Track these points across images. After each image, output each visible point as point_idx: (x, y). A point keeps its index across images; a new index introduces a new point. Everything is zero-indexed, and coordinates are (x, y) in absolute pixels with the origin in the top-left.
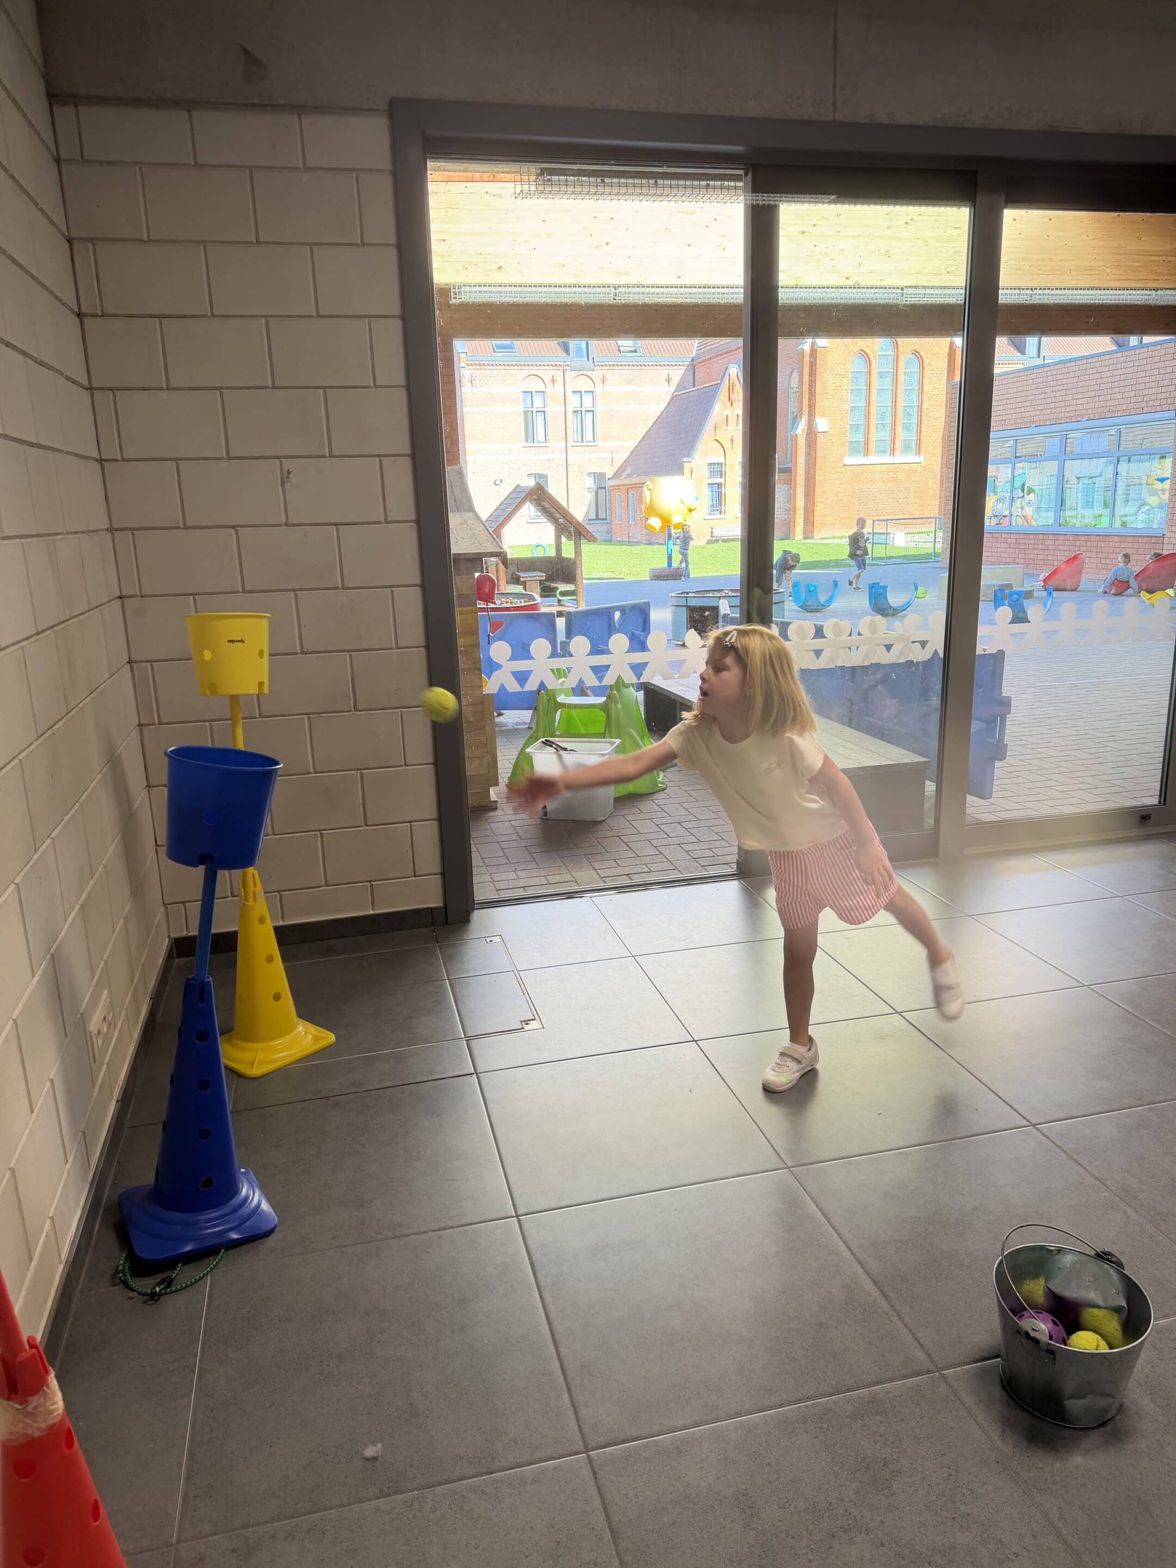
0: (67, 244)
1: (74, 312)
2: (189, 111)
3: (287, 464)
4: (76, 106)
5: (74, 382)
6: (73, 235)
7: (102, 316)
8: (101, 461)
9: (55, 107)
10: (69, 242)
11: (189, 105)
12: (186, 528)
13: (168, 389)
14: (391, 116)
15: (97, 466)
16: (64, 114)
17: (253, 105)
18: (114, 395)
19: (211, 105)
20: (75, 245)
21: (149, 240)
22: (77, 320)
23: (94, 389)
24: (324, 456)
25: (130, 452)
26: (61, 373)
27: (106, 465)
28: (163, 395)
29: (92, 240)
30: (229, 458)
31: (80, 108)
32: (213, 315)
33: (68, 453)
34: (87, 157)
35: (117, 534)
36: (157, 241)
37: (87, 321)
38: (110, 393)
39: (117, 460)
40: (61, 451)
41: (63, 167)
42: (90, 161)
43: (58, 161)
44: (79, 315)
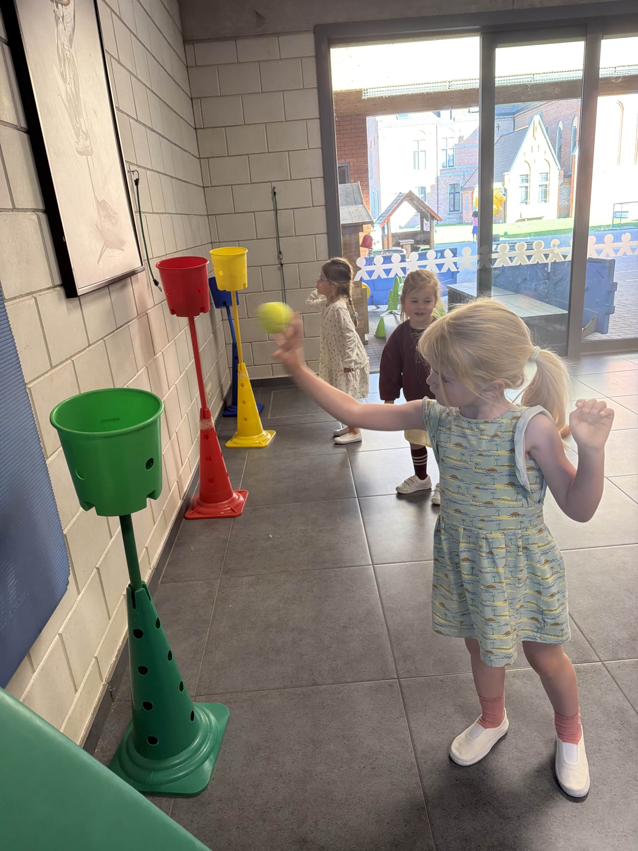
0: (190, 100)
1: (193, 128)
2: (235, 41)
3: (274, 184)
4: (193, 44)
5: (194, 156)
6: (193, 97)
7: (204, 128)
8: (204, 187)
9: (186, 45)
10: (191, 100)
11: (235, 38)
12: (235, 213)
13: (228, 156)
14: (314, 33)
15: (202, 189)
16: (189, 47)
17: (260, 35)
18: (208, 160)
19: (244, 37)
20: (194, 101)
21: (221, 96)
22: (195, 131)
23: (201, 158)
24: (288, 180)
25: (214, 183)
26: (190, 153)
27: (206, 189)
28: (227, 158)
29: (199, 98)
30: (252, 183)
31: (195, 45)
32: (245, 124)
33: (193, 184)
34: (197, 65)
35: (210, 217)
36: (224, 96)
37: (198, 131)
38: (207, 159)
39: (209, 187)
40: (190, 183)
41: (189, 70)
42: (199, 66)
43: (187, 67)
44: (195, 129)
